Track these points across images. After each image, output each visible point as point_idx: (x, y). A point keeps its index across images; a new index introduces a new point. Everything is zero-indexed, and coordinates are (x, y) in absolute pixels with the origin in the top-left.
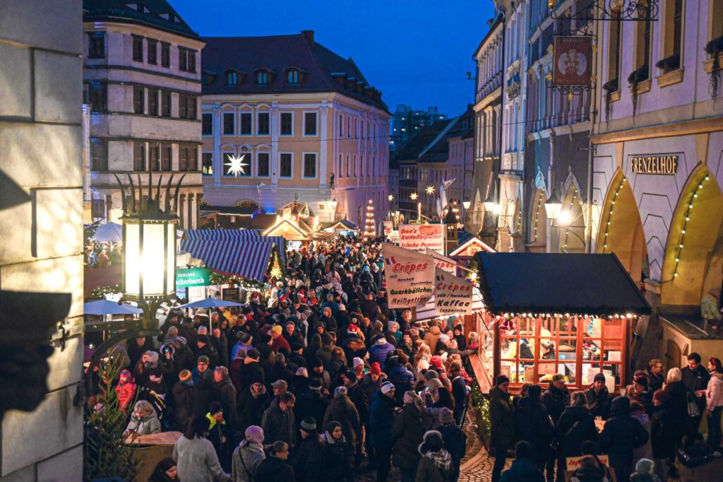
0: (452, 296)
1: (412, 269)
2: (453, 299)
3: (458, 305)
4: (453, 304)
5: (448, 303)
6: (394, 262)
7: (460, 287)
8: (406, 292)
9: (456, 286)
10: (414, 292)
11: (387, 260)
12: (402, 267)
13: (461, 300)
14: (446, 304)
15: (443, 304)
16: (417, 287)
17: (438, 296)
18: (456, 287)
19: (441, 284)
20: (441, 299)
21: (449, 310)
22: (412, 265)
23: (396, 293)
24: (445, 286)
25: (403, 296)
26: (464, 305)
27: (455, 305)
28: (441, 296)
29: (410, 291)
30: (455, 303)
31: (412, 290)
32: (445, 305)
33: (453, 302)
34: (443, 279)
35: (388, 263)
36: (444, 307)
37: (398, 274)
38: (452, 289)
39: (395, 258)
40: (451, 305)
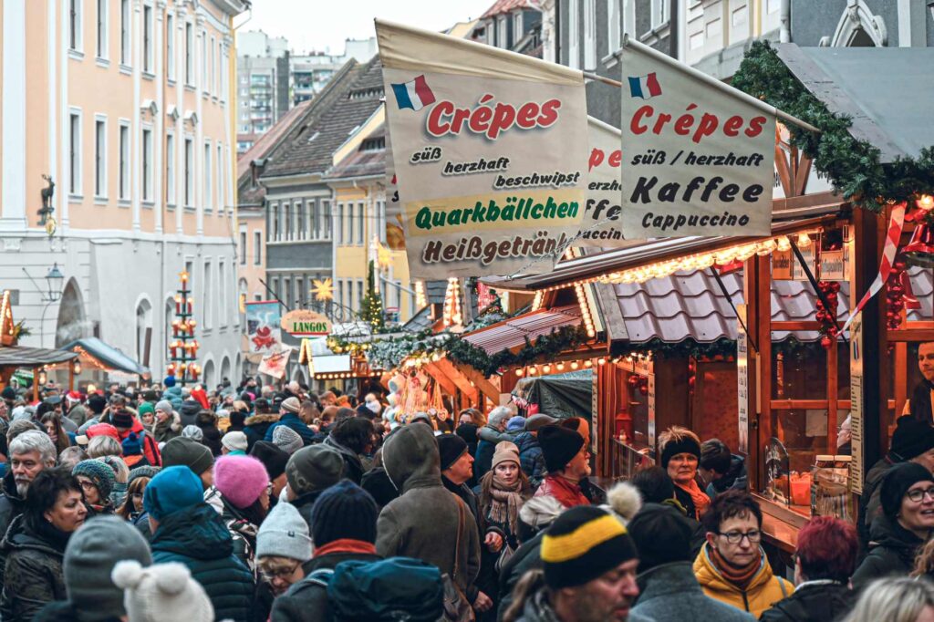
0: (691, 159)
1: (499, 123)
2: (696, 171)
3: (714, 195)
4: (697, 193)
5: (674, 187)
6: (427, 96)
7: (723, 120)
8: (478, 214)
9: (707, 118)
10: (508, 214)
11: (400, 90)
12: (461, 114)
13: (730, 174)
14: (668, 193)
15: (653, 193)
16: (522, 193)
17: (636, 161)
18: (709, 124)
19: (648, 110)
20: (648, 171)
21: (681, 220)
22: (501, 108)
23: (439, 220)
24: (664, 119)
25: (467, 230)
26: (739, 196)
27: (705, 198)
28: (647, 160)
29: (493, 212)
30: (702, 187)
31: (502, 205)
32: (662, 197)
33: (694, 185)
34: (655, 90)
35: (404, 102)
36: (659, 208)
37: (443, 143)
38: (694, 129)
39: (429, 81)
40: (687, 197)
